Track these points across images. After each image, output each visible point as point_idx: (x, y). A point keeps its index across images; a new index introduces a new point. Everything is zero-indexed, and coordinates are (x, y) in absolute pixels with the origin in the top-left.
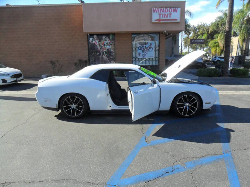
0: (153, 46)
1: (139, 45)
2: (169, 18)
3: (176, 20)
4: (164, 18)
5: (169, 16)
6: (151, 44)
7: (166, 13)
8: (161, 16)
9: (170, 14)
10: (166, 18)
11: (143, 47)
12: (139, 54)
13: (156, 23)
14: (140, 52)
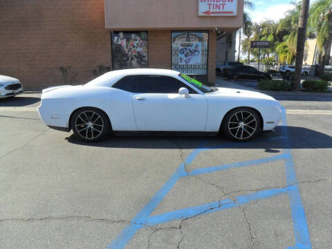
0: (200, 48)
1: (180, 48)
2: (221, 10)
3: (232, 12)
4: (215, 10)
5: (221, 7)
6: (197, 46)
7: (218, 3)
8: (212, 7)
9: (223, 5)
10: (218, 10)
11: (186, 49)
12: (181, 59)
13: (205, 17)
14: (183, 56)
